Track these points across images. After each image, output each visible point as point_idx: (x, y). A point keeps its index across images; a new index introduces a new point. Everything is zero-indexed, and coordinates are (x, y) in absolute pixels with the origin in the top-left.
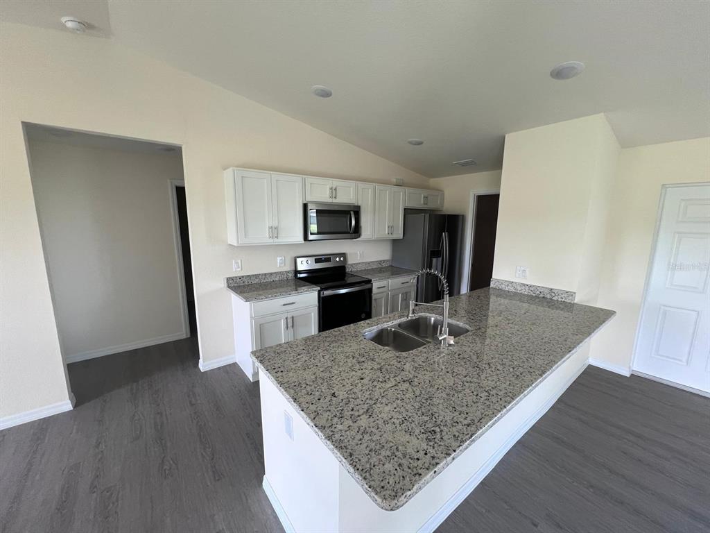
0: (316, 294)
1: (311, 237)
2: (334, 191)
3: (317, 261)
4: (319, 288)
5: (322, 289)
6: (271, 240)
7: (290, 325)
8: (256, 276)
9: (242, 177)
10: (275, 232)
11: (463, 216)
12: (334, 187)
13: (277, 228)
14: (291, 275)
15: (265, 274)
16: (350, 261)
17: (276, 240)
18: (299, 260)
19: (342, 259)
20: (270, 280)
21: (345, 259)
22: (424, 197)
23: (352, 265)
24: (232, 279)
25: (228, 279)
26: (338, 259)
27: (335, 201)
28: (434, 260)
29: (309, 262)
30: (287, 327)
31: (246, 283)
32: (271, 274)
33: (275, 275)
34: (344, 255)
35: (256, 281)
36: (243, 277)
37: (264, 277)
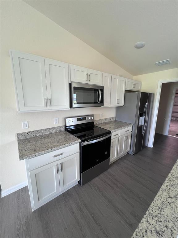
0: (78, 144)
1: (74, 106)
2: (88, 76)
3: (78, 120)
4: (80, 141)
5: (82, 141)
6: (46, 108)
7: (60, 168)
8: (39, 131)
9: (19, 58)
10: (49, 102)
11: (154, 94)
12: (89, 74)
13: (50, 99)
14: (63, 129)
15: (46, 129)
16: (96, 119)
17: (49, 108)
18: (67, 120)
19: (92, 118)
20: (49, 133)
21: (94, 118)
22: (134, 84)
23: (97, 121)
24: (21, 134)
25: (18, 135)
26: (90, 118)
27: (89, 83)
28: (141, 118)
29: (73, 121)
30: (58, 171)
31: (32, 136)
32: (50, 129)
33: (52, 130)
34: (92, 115)
35: (39, 134)
36: (29, 132)
37: (44, 131)
